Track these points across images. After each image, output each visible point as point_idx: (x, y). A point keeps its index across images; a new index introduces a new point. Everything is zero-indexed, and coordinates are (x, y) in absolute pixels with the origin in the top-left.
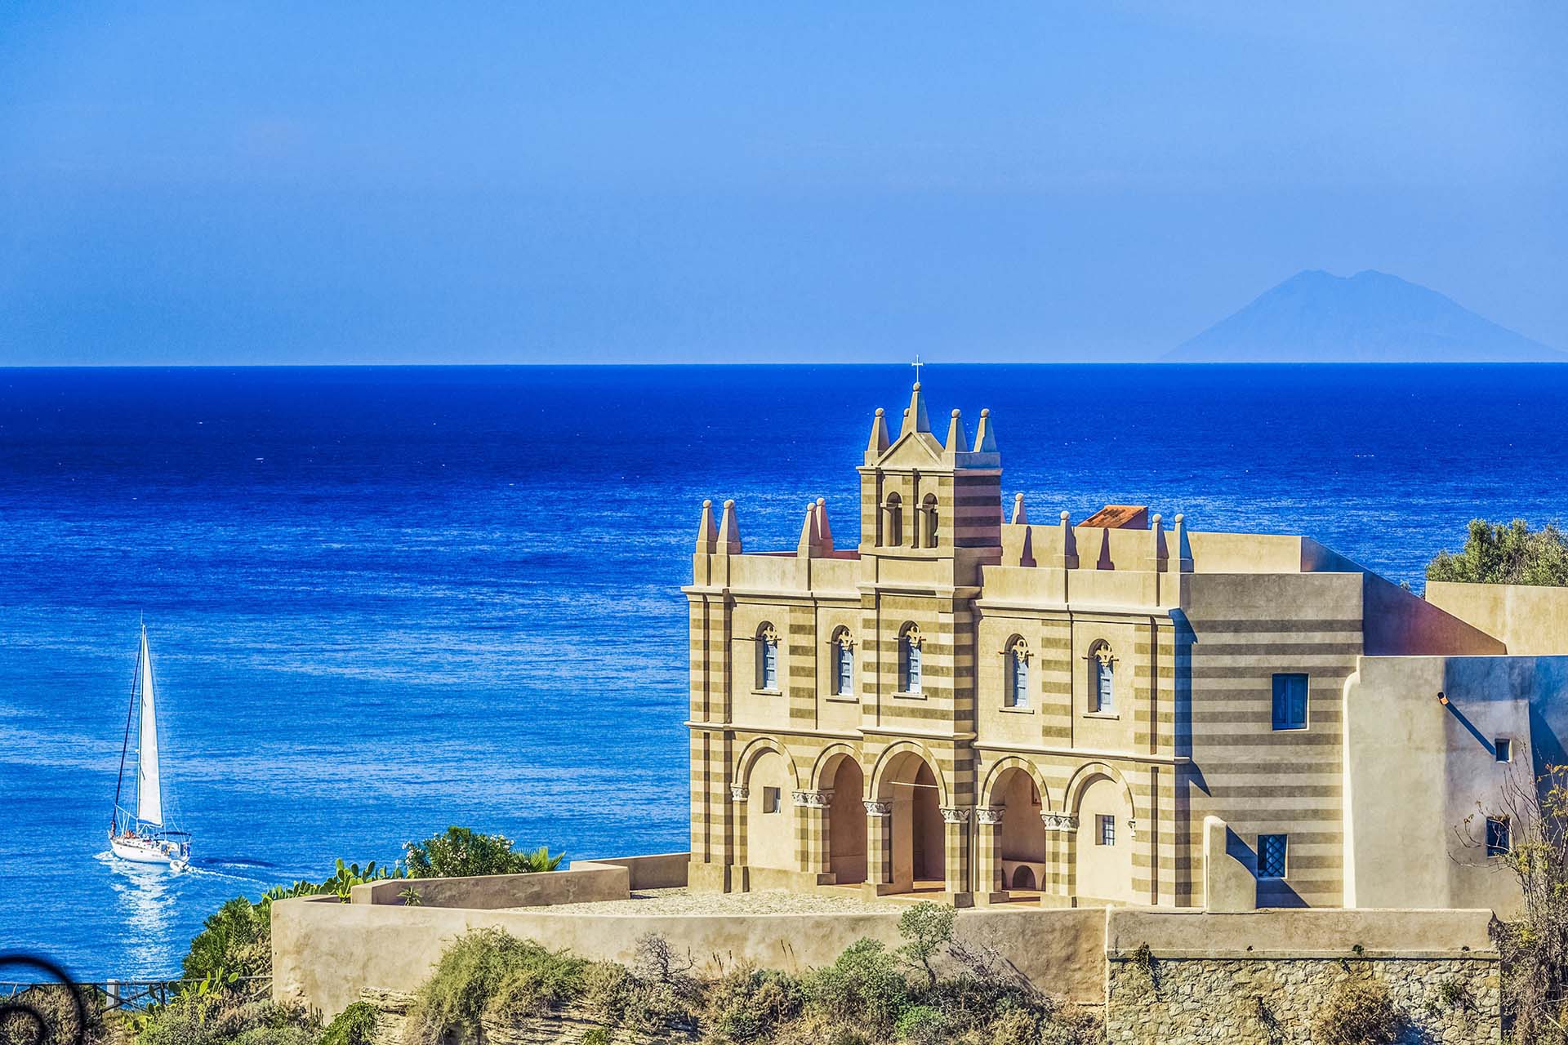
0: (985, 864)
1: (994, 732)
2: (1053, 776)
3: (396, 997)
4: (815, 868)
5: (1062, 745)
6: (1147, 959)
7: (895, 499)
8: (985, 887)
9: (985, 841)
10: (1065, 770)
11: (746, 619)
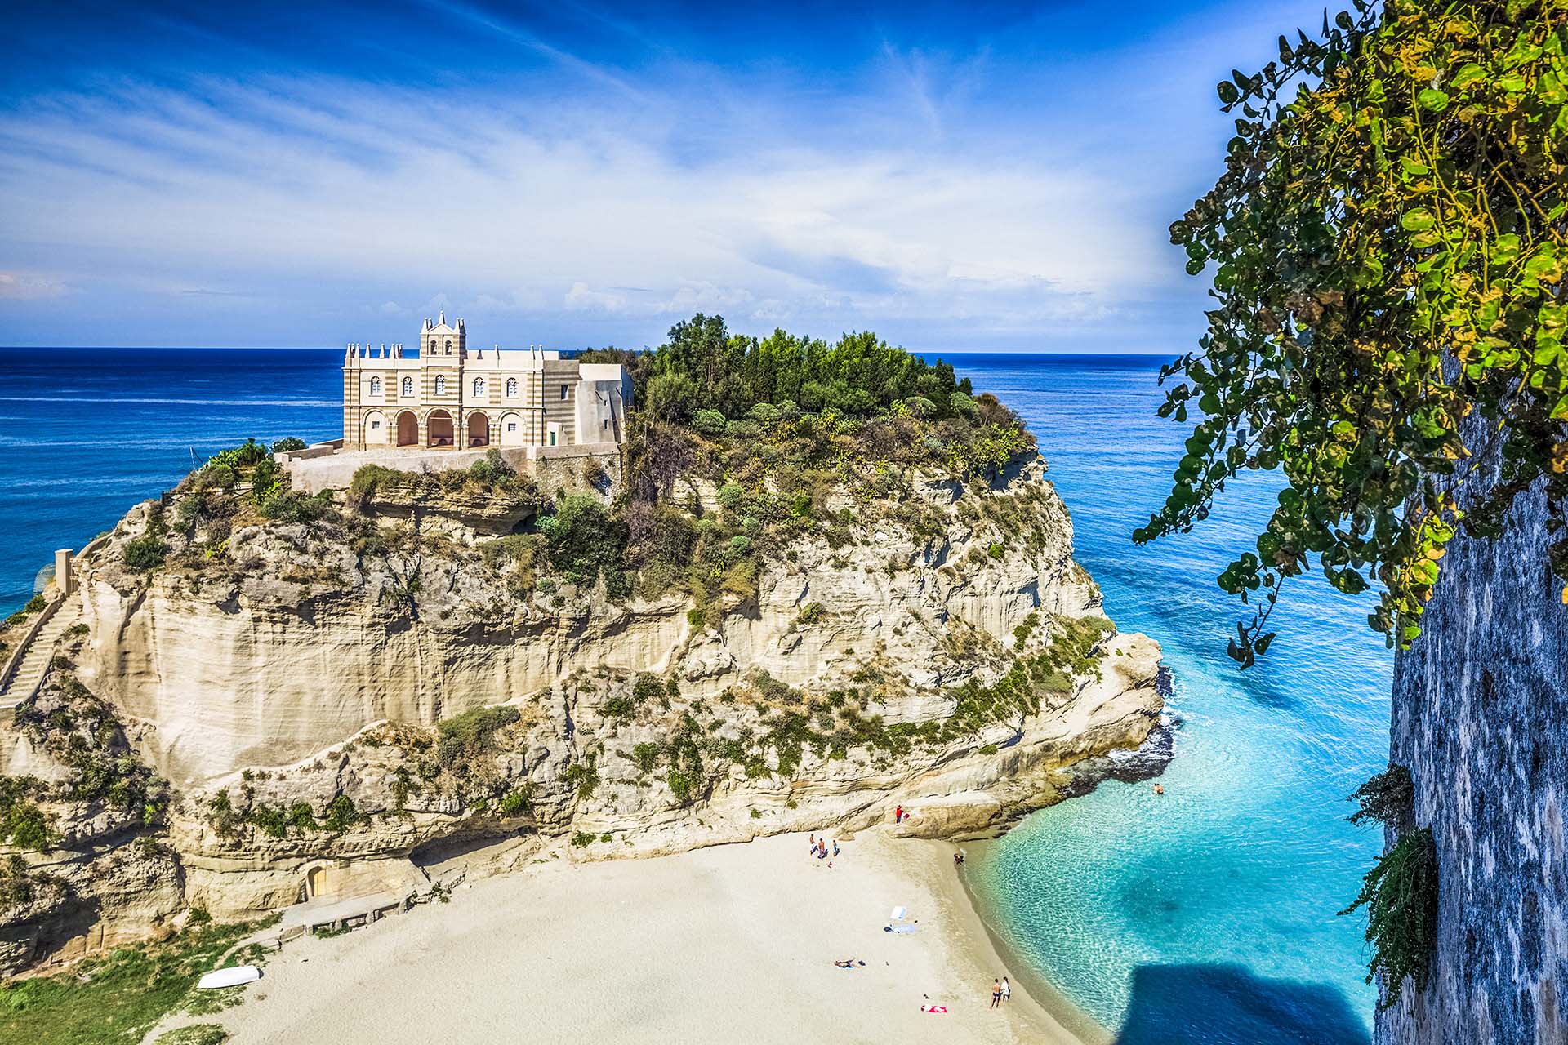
0: (465, 438)
1: (468, 402)
2: (493, 415)
3: (340, 486)
4: (395, 443)
5: (498, 406)
6: (544, 459)
7: (434, 342)
8: (466, 444)
9: (465, 432)
10: (499, 412)
11: (366, 376)
